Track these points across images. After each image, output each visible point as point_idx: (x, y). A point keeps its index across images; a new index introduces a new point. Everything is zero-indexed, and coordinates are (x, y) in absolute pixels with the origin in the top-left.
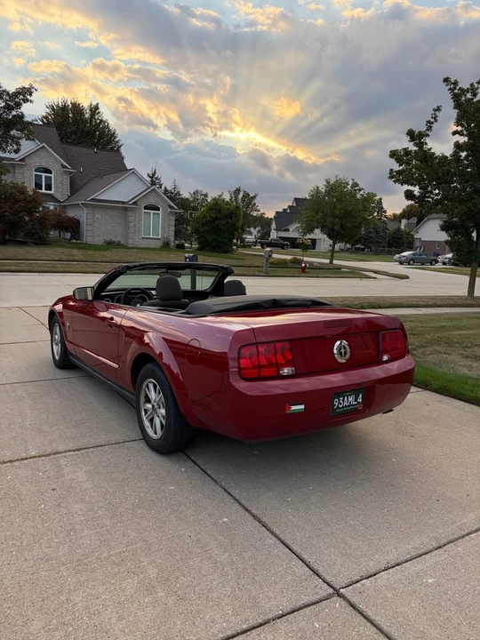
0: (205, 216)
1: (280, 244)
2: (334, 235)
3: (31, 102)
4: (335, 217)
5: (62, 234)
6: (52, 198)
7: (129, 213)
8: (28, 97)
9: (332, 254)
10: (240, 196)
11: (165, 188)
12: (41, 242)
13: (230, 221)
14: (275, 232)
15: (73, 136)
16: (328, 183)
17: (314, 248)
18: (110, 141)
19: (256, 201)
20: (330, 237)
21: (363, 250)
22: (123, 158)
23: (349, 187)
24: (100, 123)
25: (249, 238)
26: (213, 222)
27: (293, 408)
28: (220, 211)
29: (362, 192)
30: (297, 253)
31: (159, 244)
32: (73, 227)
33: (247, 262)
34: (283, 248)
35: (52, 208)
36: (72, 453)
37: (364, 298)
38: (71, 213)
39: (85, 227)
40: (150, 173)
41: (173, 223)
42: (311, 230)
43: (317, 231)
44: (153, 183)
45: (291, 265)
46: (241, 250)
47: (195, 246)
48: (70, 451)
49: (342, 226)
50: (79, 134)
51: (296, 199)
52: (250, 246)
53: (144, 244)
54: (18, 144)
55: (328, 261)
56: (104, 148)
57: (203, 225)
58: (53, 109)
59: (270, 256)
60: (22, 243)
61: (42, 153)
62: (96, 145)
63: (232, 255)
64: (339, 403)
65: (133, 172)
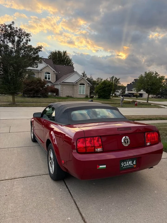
0: (100, 86)
1: (129, 96)
2: (148, 92)
3: (42, 51)
4: (148, 85)
5: (53, 94)
6: (50, 82)
7: (74, 86)
8: (40, 49)
9: (148, 99)
10: (114, 79)
11: (88, 78)
12: (46, 96)
13: (109, 88)
14: (127, 91)
15: (58, 62)
16: (146, 73)
17: (142, 97)
18: (70, 63)
19: (119, 81)
20: (147, 92)
21: (161, 97)
22: (74, 68)
23: (154, 74)
24: (67, 57)
25: (118, 94)
26: (103, 88)
27: (101, 167)
28: (106, 85)
29: (159, 76)
30: (134, 99)
31: (84, 96)
32: (56, 91)
33: (115, 102)
34: (130, 97)
35: (50, 85)
36: (21, 179)
37: (158, 116)
38: (56, 87)
39: (60, 91)
40: (83, 73)
41: (89, 89)
42: (140, 90)
43: (142, 91)
44: (84, 76)
45: (131, 103)
46: (114, 98)
47: (97, 97)
48: (21, 178)
49: (152, 89)
50: (60, 61)
51: (135, 79)
52: (118, 97)
53: (79, 97)
54: (37, 65)
55: (146, 101)
56: (68, 65)
57: (100, 89)
58: (52, 54)
59: (123, 100)
60: (39, 97)
61: (47, 68)
62: (65, 64)
63: (110, 100)
64: (124, 164)
65: (76, 73)
